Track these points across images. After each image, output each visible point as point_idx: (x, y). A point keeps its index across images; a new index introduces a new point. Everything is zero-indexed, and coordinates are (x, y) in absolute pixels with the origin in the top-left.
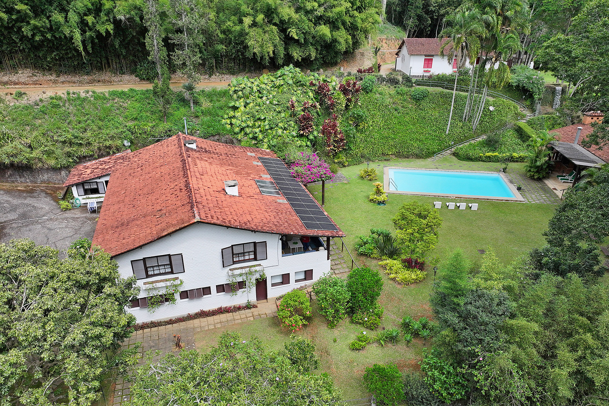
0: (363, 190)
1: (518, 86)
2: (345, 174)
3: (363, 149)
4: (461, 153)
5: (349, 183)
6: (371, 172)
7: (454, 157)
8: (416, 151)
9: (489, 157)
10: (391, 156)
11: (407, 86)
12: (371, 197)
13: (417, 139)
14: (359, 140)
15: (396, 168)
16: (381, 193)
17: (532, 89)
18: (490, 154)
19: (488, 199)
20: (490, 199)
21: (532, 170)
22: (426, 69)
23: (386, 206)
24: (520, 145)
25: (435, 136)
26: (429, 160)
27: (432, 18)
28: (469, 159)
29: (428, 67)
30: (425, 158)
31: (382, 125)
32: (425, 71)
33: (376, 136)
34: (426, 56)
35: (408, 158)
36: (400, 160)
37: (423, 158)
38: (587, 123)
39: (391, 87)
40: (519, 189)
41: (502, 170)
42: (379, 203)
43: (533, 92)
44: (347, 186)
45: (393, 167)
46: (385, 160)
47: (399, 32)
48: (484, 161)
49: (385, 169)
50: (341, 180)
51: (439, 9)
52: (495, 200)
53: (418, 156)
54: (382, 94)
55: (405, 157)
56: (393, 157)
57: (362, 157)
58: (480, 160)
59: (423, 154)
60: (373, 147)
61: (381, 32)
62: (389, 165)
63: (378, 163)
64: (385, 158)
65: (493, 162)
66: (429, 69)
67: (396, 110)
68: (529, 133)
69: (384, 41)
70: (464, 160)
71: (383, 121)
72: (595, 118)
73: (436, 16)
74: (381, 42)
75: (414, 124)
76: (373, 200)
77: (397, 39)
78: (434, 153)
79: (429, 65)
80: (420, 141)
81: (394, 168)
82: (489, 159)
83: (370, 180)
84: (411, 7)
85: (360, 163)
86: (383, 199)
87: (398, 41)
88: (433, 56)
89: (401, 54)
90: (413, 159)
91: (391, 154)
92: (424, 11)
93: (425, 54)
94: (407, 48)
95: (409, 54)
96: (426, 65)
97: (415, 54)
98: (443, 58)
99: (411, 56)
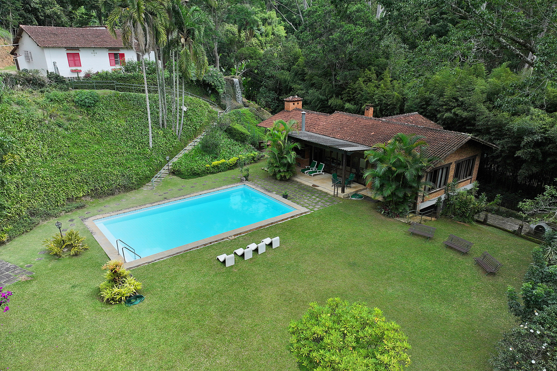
0: (73, 282)
1: (198, 81)
2: (12, 259)
3: (29, 201)
4: (182, 169)
5: (33, 278)
6: (70, 240)
7: (175, 177)
8: (121, 181)
9: (217, 166)
10: (83, 198)
11: (61, 89)
12: (107, 294)
13: (114, 162)
14: (12, 187)
15: (104, 215)
16: (122, 278)
17: (213, 82)
18: (215, 163)
19: (272, 223)
20: (275, 223)
21: (282, 170)
22: (74, 68)
23: (146, 301)
24: (236, 145)
25: (136, 153)
26: (145, 189)
28: (195, 174)
29: (76, 65)
30: (138, 189)
31: (45, 152)
32: (73, 71)
33: (43, 172)
34: (68, 49)
35: (113, 194)
36: (101, 200)
37: (135, 189)
38: (291, 110)
39: (35, 92)
40: (285, 197)
41: (245, 179)
42: (129, 300)
43: (216, 86)
44: (34, 287)
45: (98, 217)
46: (78, 208)
48: (213, 173)
49: (88, 223)
50: (8, 276)
51: (43, 7)
52: (279, 221)
53: (127, 189)
54: (23, 104)
55: (109, 195)
56: (88, 199)
57: (32, 214)
58: (208, 173)
59: (133, 183)
60: (46, 192)
62: (89, 215)
63: (66, 216)
64: (75, 204)
65: (223, 171)
66: (79, 68)
67: (60, 126)
68: (240, 130)
70: (190, 178)
71: (46, 146)
72: (296, 103)
75: (99, 143)
76: (113, 299)
78: (148, 179)
79: (77, 62)
80: (120, 165)
81: (101, 216)
82: (218, 169)
83: (76, 255)
85: (32, 226)
86: (132, 288)
88: (78, 49)
89: (21, 51)
90: (122, 194)
91: (84, 196)
92: (23, 10)
93: (65, 46)
94: (32, 39)
95: (40, 47)
96: (72, 63)
97: (50, 46)
98: (93, 52)
99: (44, 49)
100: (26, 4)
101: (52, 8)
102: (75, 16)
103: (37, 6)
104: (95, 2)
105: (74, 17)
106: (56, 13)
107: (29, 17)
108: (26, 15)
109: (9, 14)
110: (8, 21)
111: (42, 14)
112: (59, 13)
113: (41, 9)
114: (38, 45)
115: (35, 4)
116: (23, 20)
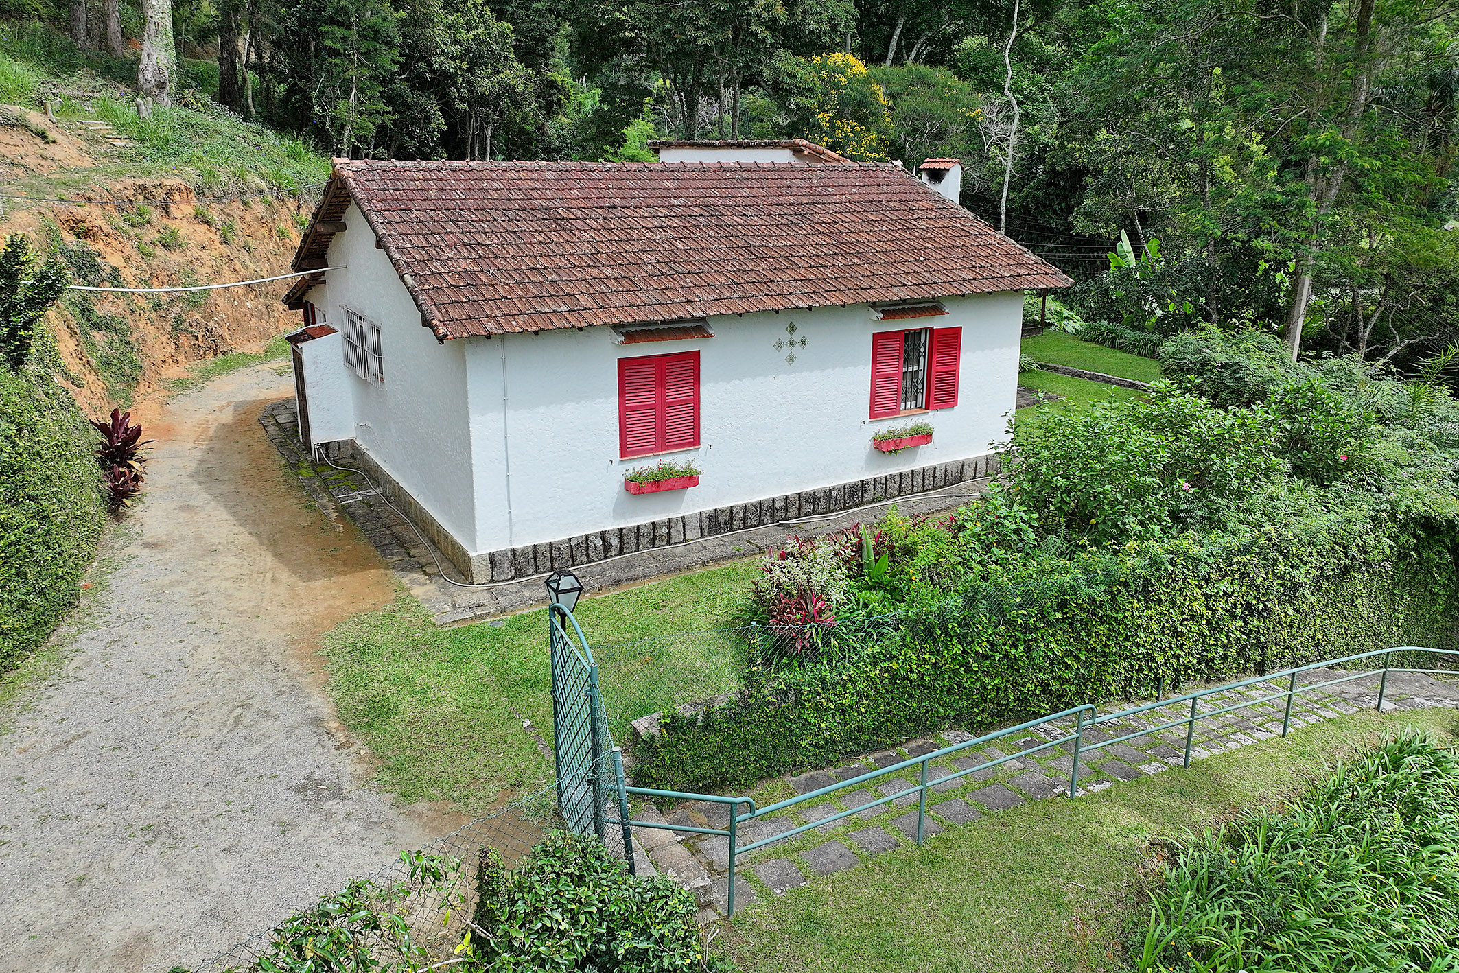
22: (649, 464)
27: (447, 108)
29: (663, 442)
32: (637, 487)
34: (632, 333)
47: (295, 156)
51: (471, 70)
61: (157, 149)
66: (678, 460)
69: (183, 208)
73: (462, 99)
74: (155, 215)
77: (281, 192)
79: (677, 420)
84: (340, 31)
87: (292, 204)
88: (697, 327)
89: (329, 304)
92: (406, 79)
93: (620, 317)
94: (395, 264)
95: (441, 339)
96: (645, 425)
97: (517, 325)
98: (786, 337)
99: (469, 349)
100: (417, 61)
101: (499, 73)
102: (563, 98)
103: (451, 66)
104: (698, 29)
105: (560, 100)
106: (509, 90)
107: (421, 105)
108: (411, 96)
109: (346, 94)
110: (338, 123)
111: (464, 93)
112: (519, 89)
113: (462, 75)
114: (426, 322)
115: (447, 58)
116: (397, 116)
